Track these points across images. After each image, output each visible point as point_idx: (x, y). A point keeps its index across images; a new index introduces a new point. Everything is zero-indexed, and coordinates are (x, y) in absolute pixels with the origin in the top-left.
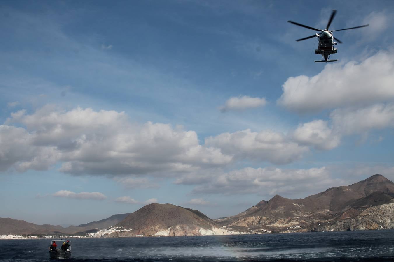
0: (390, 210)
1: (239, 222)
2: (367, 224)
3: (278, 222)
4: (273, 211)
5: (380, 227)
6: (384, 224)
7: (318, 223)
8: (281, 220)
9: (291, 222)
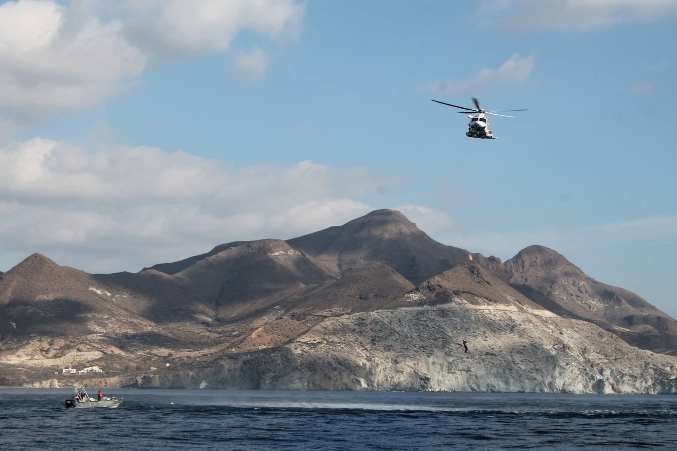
2: (315, 370)
3: (29, 349)
4: (17, 310)
5: (359, 382)
6: (371, 374)
7: (165, 357)
8: (40, 341)
9: (74, 352)
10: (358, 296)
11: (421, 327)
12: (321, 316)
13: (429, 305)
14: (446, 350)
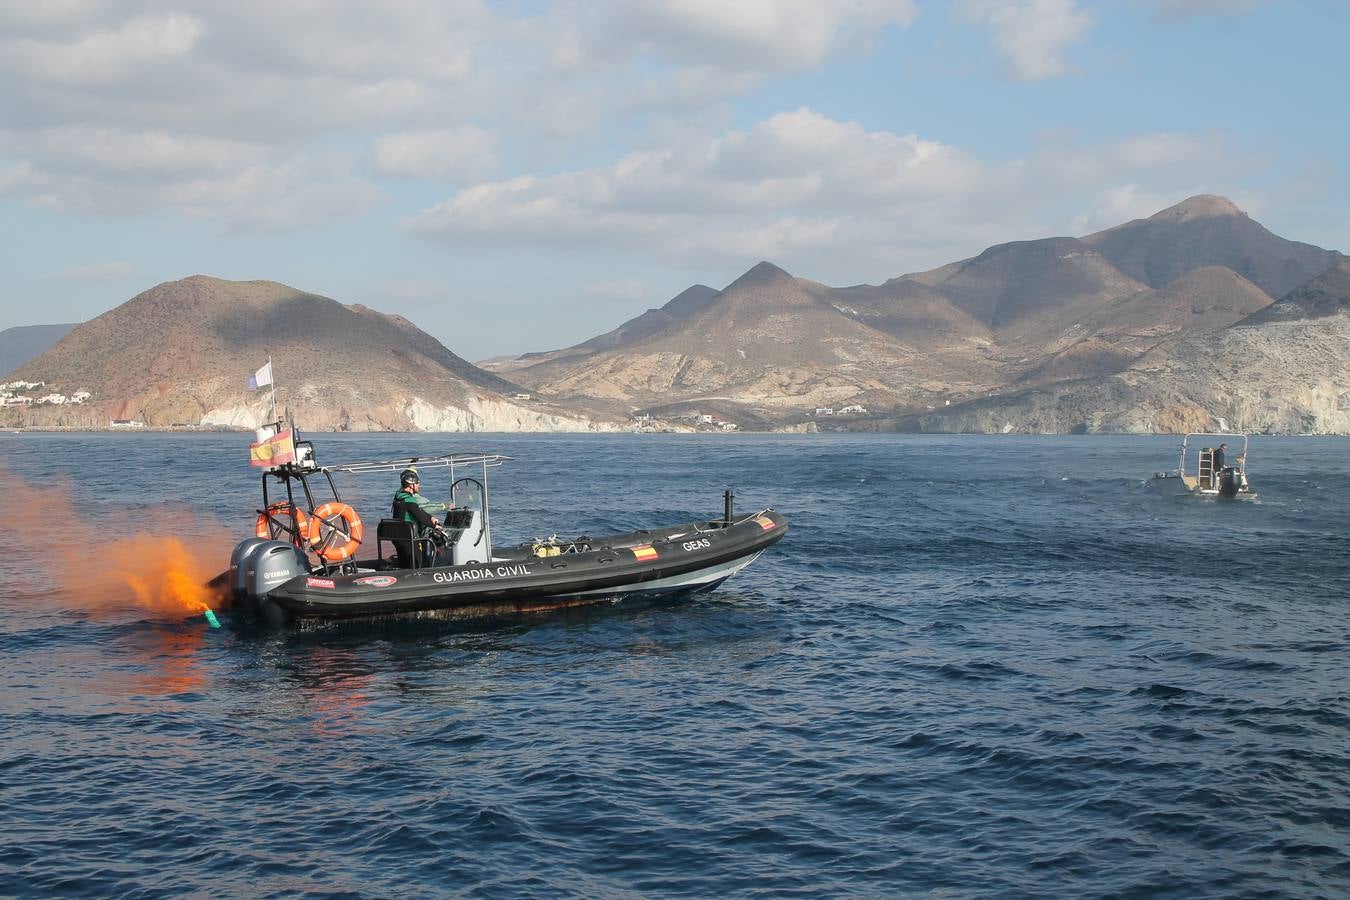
0: (1267, 351)
1: (588, 378)
2: (1162, 407)
3: (765, 384)
4: (744, 335)
5: (1217, 423)
6: (1234, 412)
7: (939, 393)
8: (778, 373)
9: (822, 388)
10: (1189, 309)
11: (1299, 348)
12: (1141, 336)
13: (1307, 318)
14: (1336, 379)
